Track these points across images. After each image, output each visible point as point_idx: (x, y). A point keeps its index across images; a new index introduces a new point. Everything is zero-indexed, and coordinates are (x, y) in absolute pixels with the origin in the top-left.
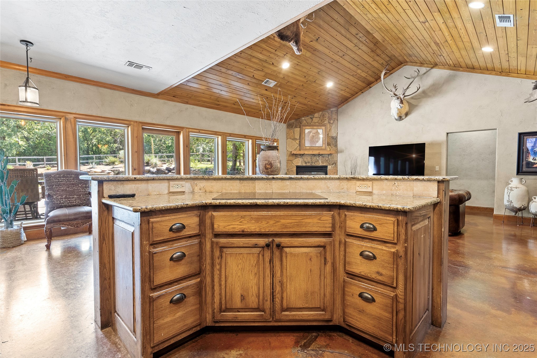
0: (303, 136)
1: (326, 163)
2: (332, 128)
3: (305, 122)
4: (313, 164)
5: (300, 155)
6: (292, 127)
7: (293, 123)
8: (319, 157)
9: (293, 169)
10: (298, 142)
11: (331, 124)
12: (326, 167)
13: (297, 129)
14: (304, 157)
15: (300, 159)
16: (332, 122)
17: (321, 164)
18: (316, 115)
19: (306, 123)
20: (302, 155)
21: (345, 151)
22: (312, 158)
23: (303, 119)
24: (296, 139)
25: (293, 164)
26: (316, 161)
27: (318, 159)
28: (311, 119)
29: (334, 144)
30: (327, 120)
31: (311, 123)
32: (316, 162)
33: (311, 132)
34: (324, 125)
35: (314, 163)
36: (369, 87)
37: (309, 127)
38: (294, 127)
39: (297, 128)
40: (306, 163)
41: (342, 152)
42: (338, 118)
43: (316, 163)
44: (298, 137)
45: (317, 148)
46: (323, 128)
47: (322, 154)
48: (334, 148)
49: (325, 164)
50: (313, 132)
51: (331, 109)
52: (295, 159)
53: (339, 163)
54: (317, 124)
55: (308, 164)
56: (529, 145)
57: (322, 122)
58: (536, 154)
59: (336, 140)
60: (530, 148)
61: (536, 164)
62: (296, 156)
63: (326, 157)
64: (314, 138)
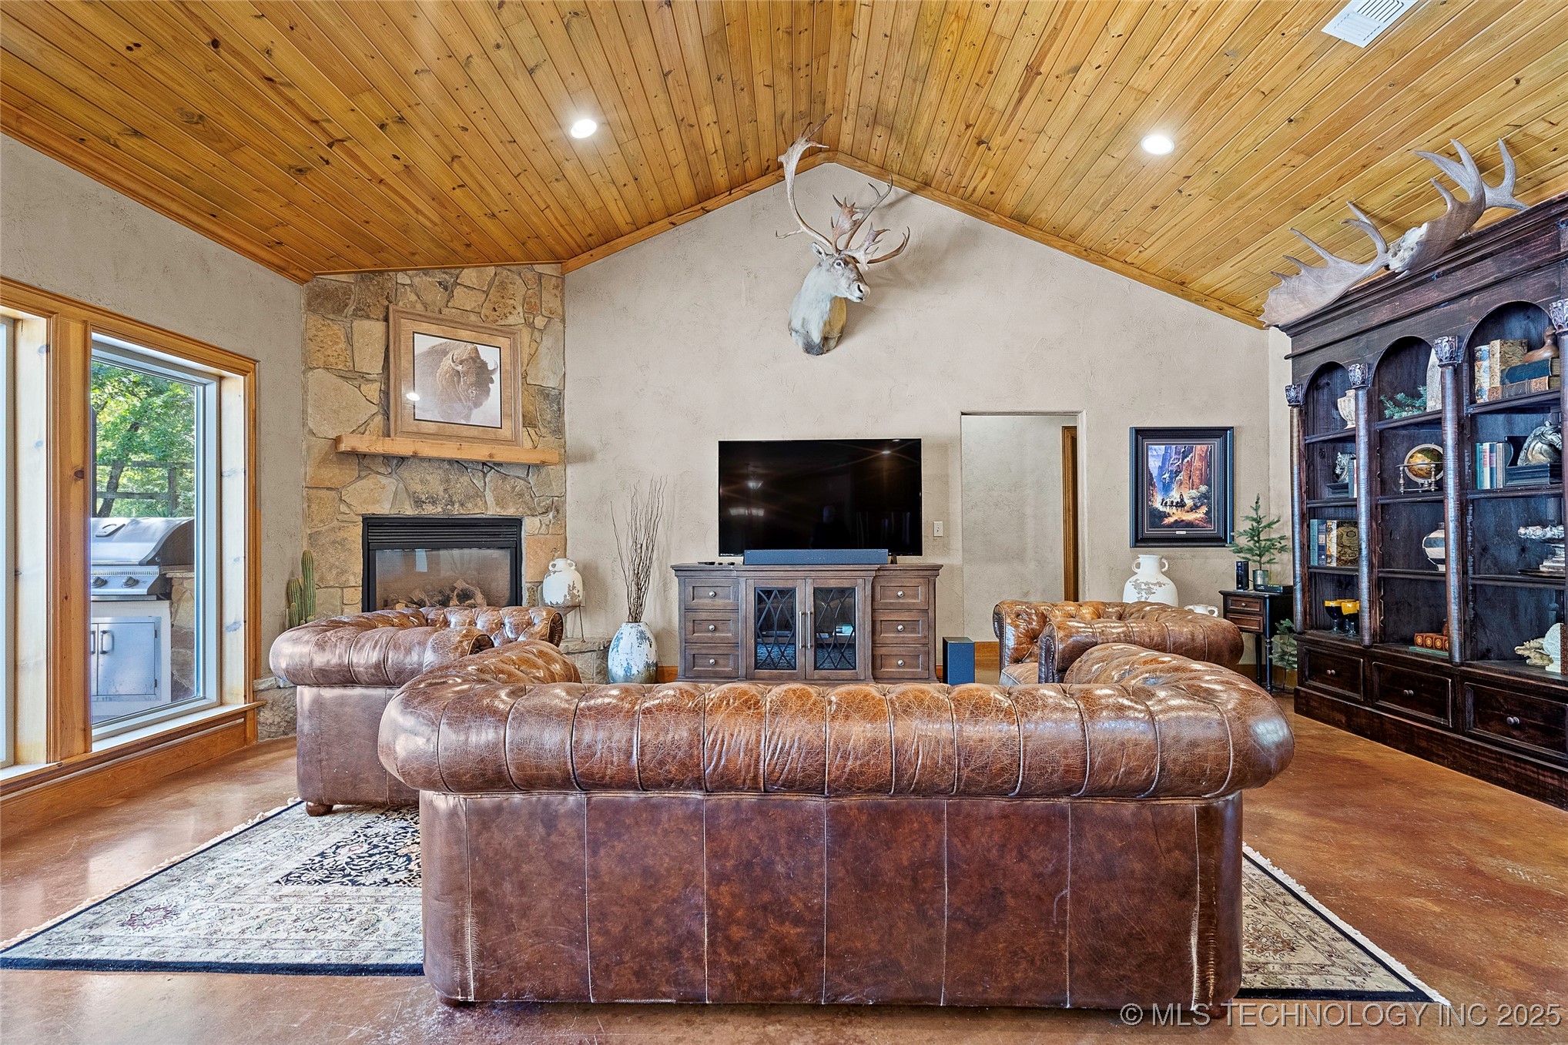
0: (405, 363)
1: (515, 503)
2: (543, 350)
3: (413, 298)
4: (457, 511)
5: (387, 458)
6: (340, 309)
7: (347, 292)
8: (485, 475)
9: (342, 534)
10: (373, 390)
11: (536, 333)
12: (516, 523)
13: (367, 324)
14: (406, 475)
15: (384, 481)
16: (540, 322)
17: (493, 511)
18: (469, 276)
19: (419, 306)
20: (397, 461)
21: (599, 456)
22: (448, 481)
23: (402, 278)
24: (363, 377)
25: (343, 508)
26: (472, 492)
27: (479, 484)
28: (446, 289)
29: (549, 422)
30: (520, 309)
31: (445, 311)
32: (469, 497)
33: (445, 353)
34: (509, 332)
35: (462, 505)
36: (699, 206)
37: (434, 329)
38: (350, 310)
39: (368, 317)
40: (418, 503)
41: (584, 457)
42: (564, 312)
43: (470, 505)
44: (375, 368)
45: (474, 432)
46: (503, 341)
47: (500, 464)
48: (550, 438)
49: (510, 512)
50: (457, 352)
51: (538, 268)
52: (359, 477)
53: (570, 509)
54: (473, 318)
55: (430, 511)
56: (1154, 464)
57: (497, 313)
58: (1167, 488)
59: (559, 403)
60: (1155, 473)
61: (1168, 515)
62: (366, 462)
63: (518, 477)
64: (459, 381)
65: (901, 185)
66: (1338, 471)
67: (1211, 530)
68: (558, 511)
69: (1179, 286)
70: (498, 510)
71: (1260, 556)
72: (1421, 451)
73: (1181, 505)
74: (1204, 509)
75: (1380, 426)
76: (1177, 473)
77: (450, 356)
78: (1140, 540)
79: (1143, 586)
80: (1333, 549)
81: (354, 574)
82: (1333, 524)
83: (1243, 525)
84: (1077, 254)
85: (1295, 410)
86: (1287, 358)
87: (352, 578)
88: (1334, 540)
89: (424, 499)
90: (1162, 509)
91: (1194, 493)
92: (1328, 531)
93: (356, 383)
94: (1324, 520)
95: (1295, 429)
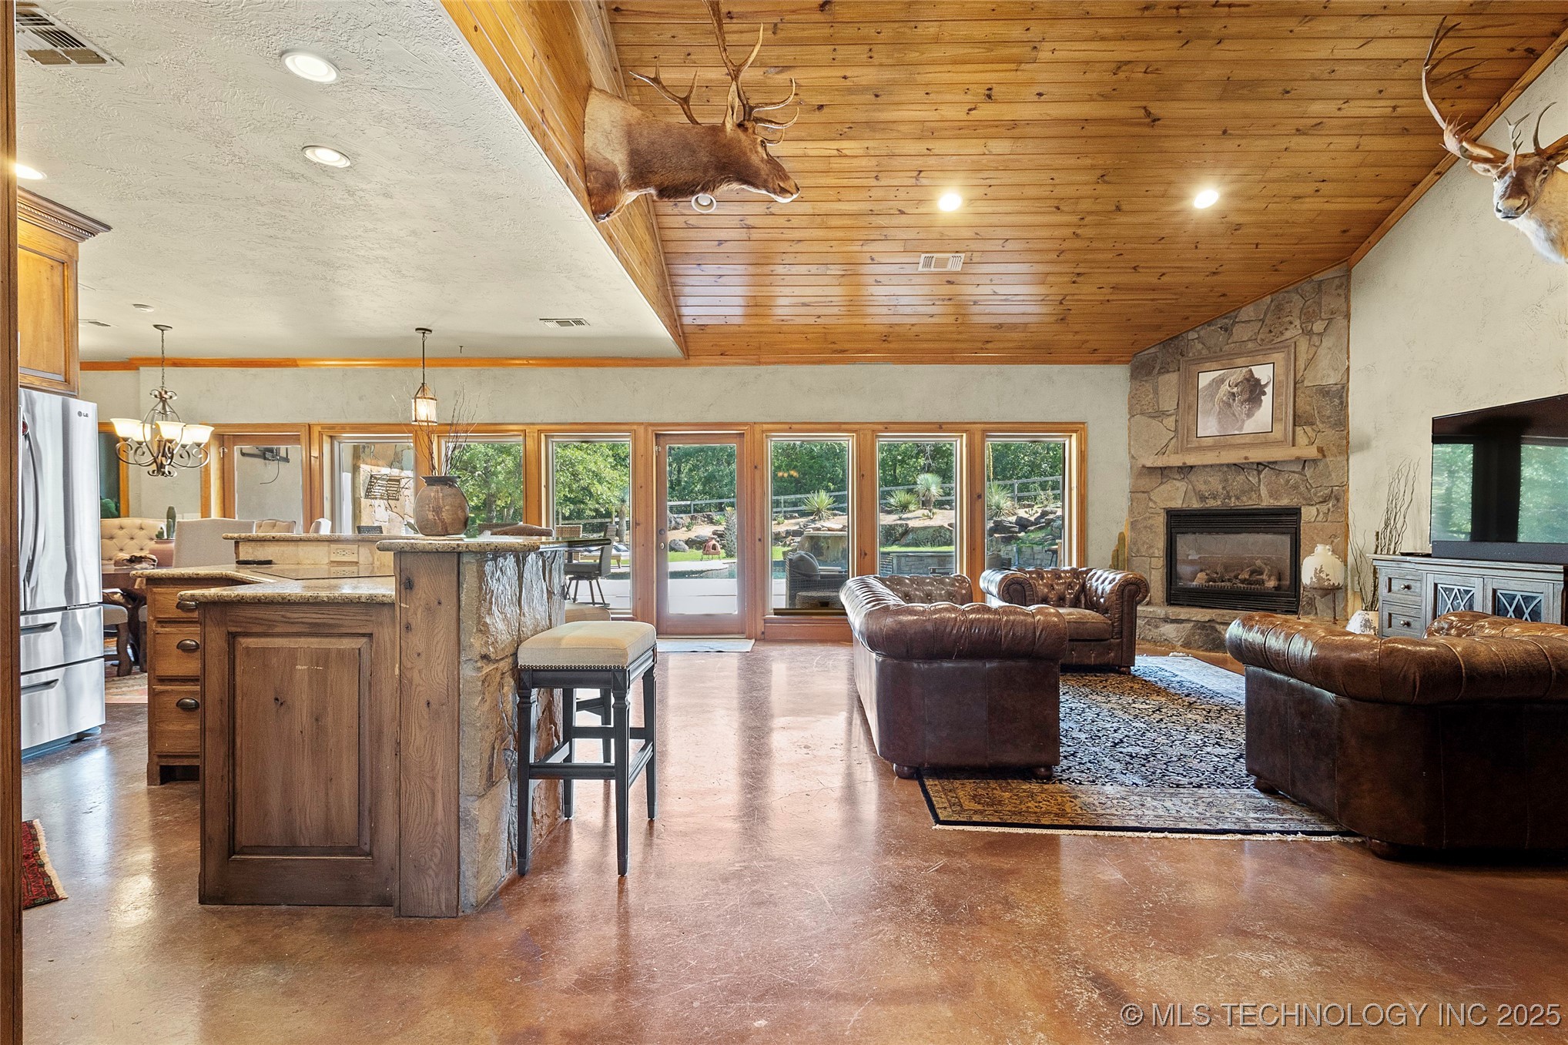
1: (1291, 495)
2: (1322, 351)
3: (1200, 346)
4: (1233, 503)
5: (1180, 469)
6: (1149, 373)
7: (1155, 358)
8: (1259, 473)
9: (1151, 522)
10: (1170, 422)
11: (1315, 339)
12: (1295, 512)
13: (1167, 376)
14: (1193, 479)
15: (1178, 484)
16: (1318, 327)
17: (1266, 502)
18: (1248, 312)
19: (1205, 352)
20: (1186, 470)
21: (1374, 443)
22: (1226, 480)
23: (1192, 335)
24: (1164, 414)
25: (1151, 504)
26: (1246, 487)
27: (1254, 481)
28: (1226, 330)
29: (1330, 417)
30: (1297, 323)
31: (1225, 348)
32: (1243, 492)
33: (1222, 381)
34: (1284, 347)
35: (1238, 498)
37: (1215, 365)
38: (1156, 371)
39: (1168, 372)
40: (1203, 498)
41: (1364, 446)
42: (1348, 307)
43: (1245, 499)
44: (1171, 406)
45: (1247, 440)
46: (1278, 356)
47: (1275, 463)
48: (1330, 432)
49: (1284, 502)
50: (1232, 378)
51: (1317, 277)
52: (1162, 483)
53: (1353, 497)
54: (1250, 345)
55: (1212, 504)
57: (1273, 334)
59: (1341, 397)
62: (1165, 472)
63: (1294, 472)
64: (1234, 400)
68: (1338, 500)
70: (1272, 501)
77: (1227, 382)
81: (1158, 549)
87: (1156, 551)
89: (1207, 494)
93: (1160, 419)
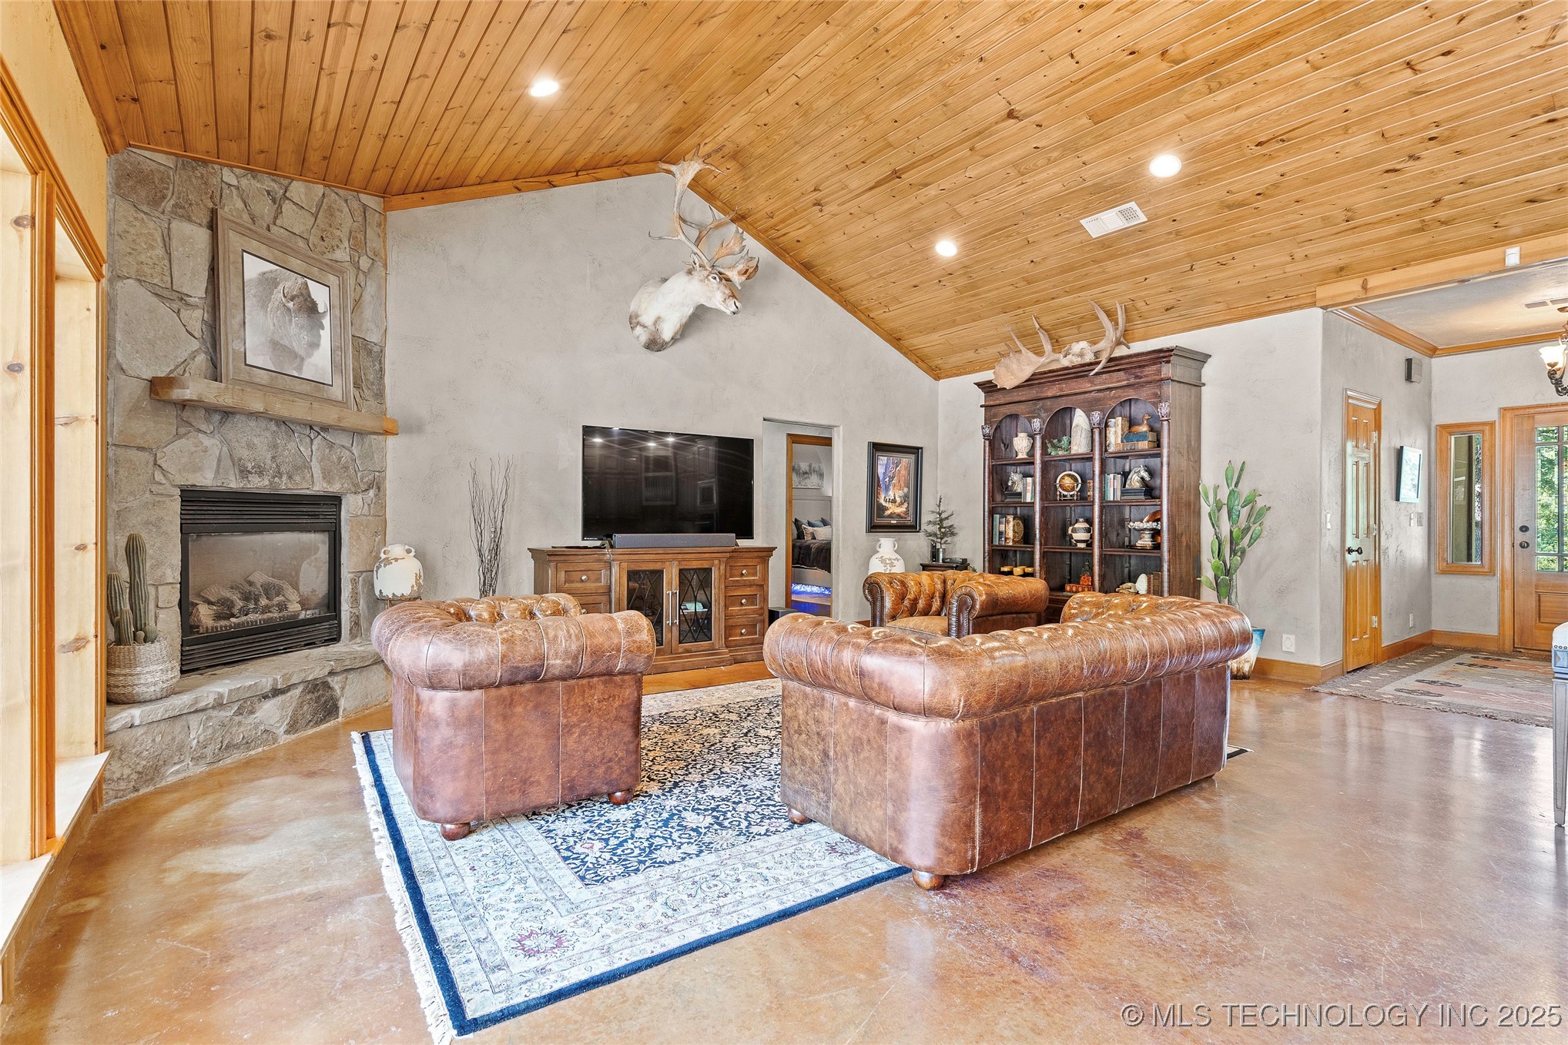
0: (235, 292)
1: (341, 478)
2: (366, 296)
3: (240, 205)
4: (284, 486)
5: (210, 410)
6: (156, 201)
7: (165, 178)
8: (312, 441)
9: (157, 512)
10: (196, 318)
11: (361, 276)
12: (336, 501)
13: (187, 228)
14: (231, 435)
15: (207, 441)
16: (364, 263)
17: (319, 487)
18: (298, 190)
19: (246, 216)
20: (221, 416)
21: (429, 427)
22: (275, 446)
23: (229, 176)
24: (182, 298)
25: (159, 477)
26: (299, 462)
27: (306, 453)
28: (274, 201)
29: (372, 384)
30: (346, 244)
31: (273, 228)
32: (297, 468)
33: (275, 283)
34: (335, 268)
35: (290, 477)
37: (264, 251)
38: (168, 204)
39: (189, 219)
40: (244, 473)
41: (409, 428)
42: (386, 255)
44: (197, 289)
45: (306, 388)
46: (332, 280)
47: (325, 430)
48: (373, 403)
49: (334, 488)
50: (288, 284)
51: (362, 199)
52: (178, 436)
53: (390, 486)
54: (301, 244)
55: (257, 484)
56: (881, 470)
57: (325, 244)
58: (887, 489)
59: (380, 363)
60: (881, 477)
61: (887, 509)
62: (186, 414)
63: (343, 446)
64: (291, 320)
65: (724, 213)
66: (1010, 484)
67: (910, 520)
68: (379, 488)
69: (895, 340)
70: (325, 485)
71: (941, 539)
72: (1069, 475)
73: (894, 501)
74: (906, 505)
75: (1047, 458)
76: (893, 478)
77: (280, 287)
78: (873, 527)
79: (888, 562)
80: (1010, 534)
81: (172, 566)
82: (1010, 518)
83: (926, 517)
84: (840, 303)
85: (987, 442)
86: (981, 406)
87: (169, 572)
88: (1012, 528)
89: (249, 468)
90: (884, 504)
91: (901, 493)
92: (1007, 522)
93: (175, 306)
94: (1003, 515)
95: (987, 455)
